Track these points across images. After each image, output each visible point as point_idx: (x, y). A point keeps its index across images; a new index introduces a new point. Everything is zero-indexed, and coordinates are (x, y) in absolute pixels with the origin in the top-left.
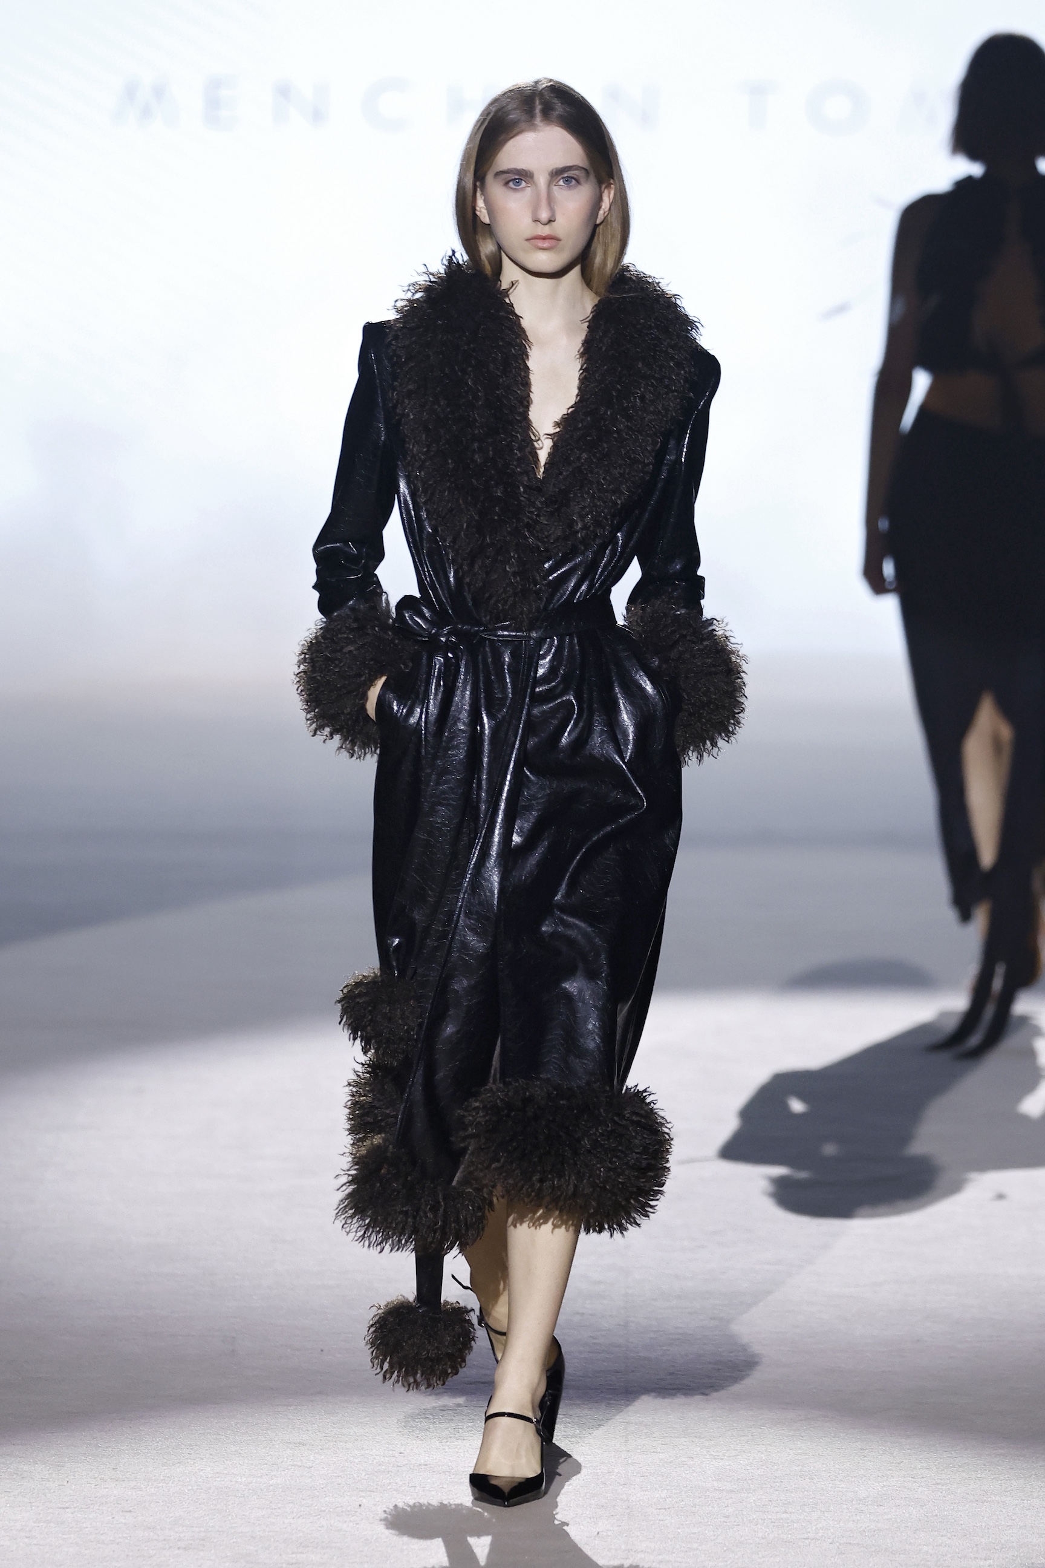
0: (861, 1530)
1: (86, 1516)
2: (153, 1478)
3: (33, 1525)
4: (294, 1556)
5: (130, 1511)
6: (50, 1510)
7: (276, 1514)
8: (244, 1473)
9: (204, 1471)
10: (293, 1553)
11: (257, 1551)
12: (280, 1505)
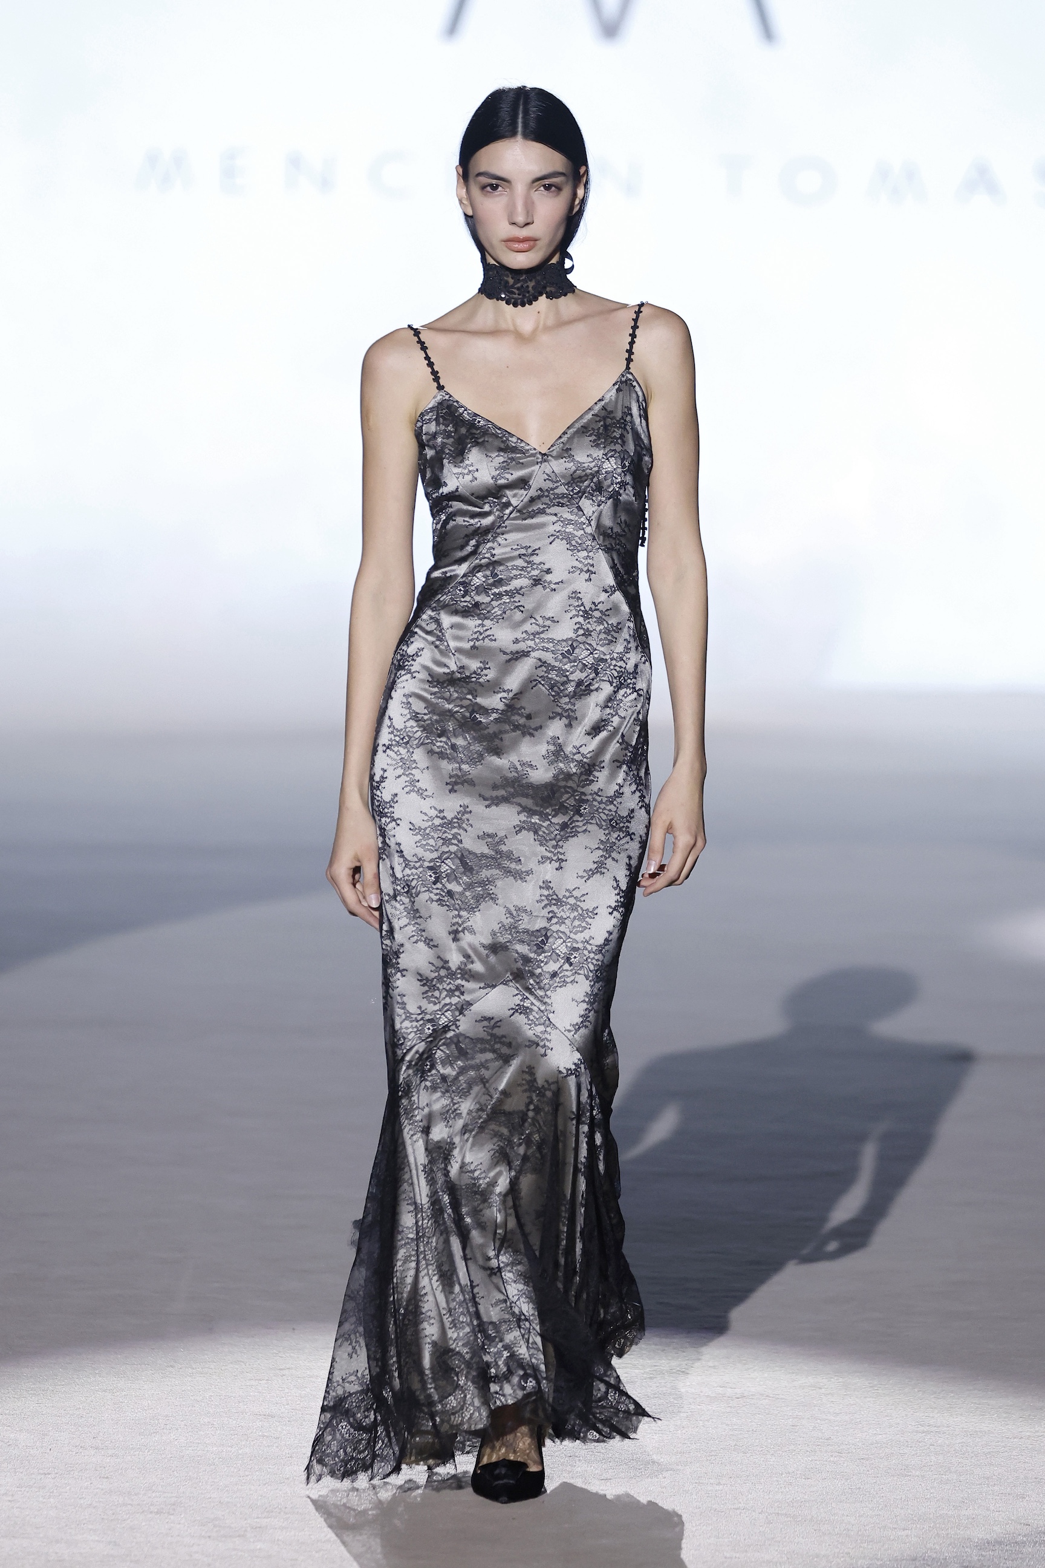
0: (788, 1501)
1: (66, 1482)
2: (131, 1446)
3: (16, 1489)
4: (258, 1520)
5: (107, 1478)
6: (33, 1476)
7: (244, 1481)
8: (215, 1442)
9: (178, 1441)
10: (258, 1518)
11: (223, 1516)
12: (247, 1473)
